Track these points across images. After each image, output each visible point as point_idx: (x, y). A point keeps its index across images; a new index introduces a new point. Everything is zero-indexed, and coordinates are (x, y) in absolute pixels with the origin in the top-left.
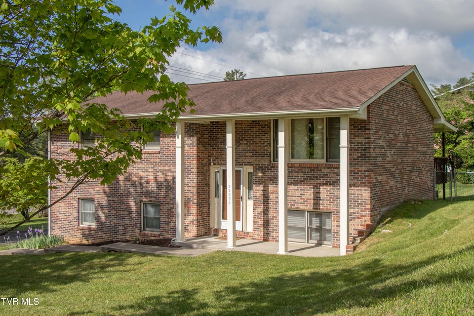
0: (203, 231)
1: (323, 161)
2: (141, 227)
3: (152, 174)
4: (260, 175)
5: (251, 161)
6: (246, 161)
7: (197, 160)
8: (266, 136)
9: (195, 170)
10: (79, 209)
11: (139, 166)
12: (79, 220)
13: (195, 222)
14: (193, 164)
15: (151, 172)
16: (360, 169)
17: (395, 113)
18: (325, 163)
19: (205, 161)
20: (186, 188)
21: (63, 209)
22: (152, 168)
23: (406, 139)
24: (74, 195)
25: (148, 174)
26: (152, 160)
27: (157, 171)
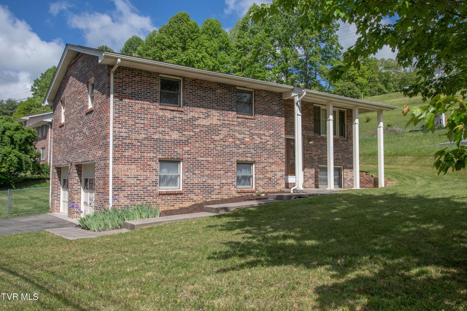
1: (337, 137)
2: (237, 185)
9: (283, 136)
12: (158, 184)
13: (284, 177)
14: (282, 131)
15: (248, 135)
21: (134, 173)
22: (248, 131)
24: (152, 155)
25: (244, 136)
26: (248, 124)
27: (251, 135)
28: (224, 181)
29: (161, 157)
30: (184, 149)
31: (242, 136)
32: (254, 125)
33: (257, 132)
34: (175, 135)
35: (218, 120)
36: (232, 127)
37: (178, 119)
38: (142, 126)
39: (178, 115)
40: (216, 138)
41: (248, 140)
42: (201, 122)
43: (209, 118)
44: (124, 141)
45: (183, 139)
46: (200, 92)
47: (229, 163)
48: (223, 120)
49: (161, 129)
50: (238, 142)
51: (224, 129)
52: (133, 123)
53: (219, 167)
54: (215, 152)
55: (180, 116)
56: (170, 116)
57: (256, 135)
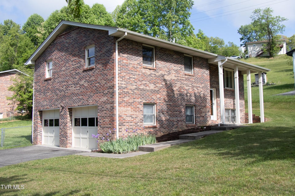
10: (143, 112)
12: (143, 121)
14: (208, 84)
15: (191, 87)
21: (130, 113)
22: (191, 84)
24: (140, 100)
25: (189, 88)
26: (191, 80)
27: (193, 87)
28: (179, 119)
29: (145, 102)
30: (157, 96)
31: (188, 87)
32: (194, 80)
33: (196, 85)
34: (152, 87)
35: (175, 76)
36: (182, 82)
37: (153, 75)
38: (134, 79)
39: (153, 73)
41: (191, 90)
42: (166, 77)
43: (170, 75)
44: (124, 90)
45: (157, 89)
46: (165, 57)
47: (181, 106)
48: (177, 76)
49: (144, 82)
50: (186, 92)
51: (178, 83)
52: (129, 78)
53: (176, 109)
54: (174, 98)
55: (154, 73)
56: (149, 73)
57: (195, 87)
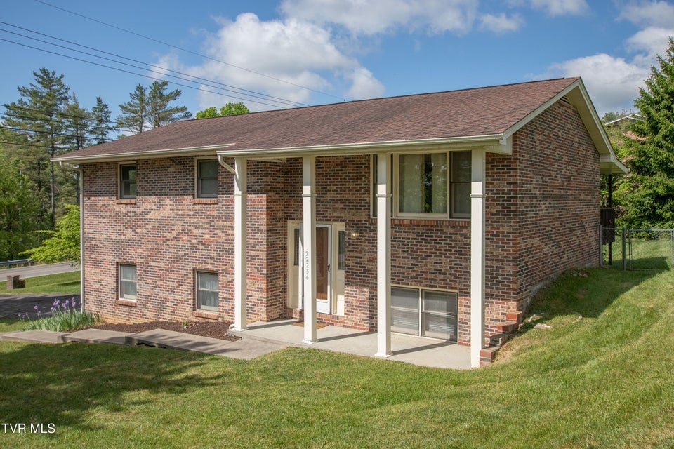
0: (276, 312)
1: (446, 217)
2: (194, 305)
3: (208, 231)
4: (354, 235)
5: (342, 214)
6: (335, 214)
7: (267, 214)
8: (363, 180)
9: (264, 228)
10: (117, 277)
11: (192, 220)
12: (117, 291)
13: (264, 301)
14: (261, 219)
15: (208, 229)
16: (501, 230)
17: (552, 146)
18: (448, 219)
19: (280, 214)
20: (252, 253)
21: (98, 277)
22: (208, 223)
23: (566, 184)
24: (111, 258)
27: (213, 229)
28: (177, 297)
29: (118, 260)
30: (137, 251)
31: (201, 231)
32: (216, 213)
33: (221, 224)
34: (129, 234)
35: (171, 210)
36: (187, 219)
37: (131, 214)
39: (132, 209)
40: (169, 236)
41: (208, 236)
42: (153, 215)
43: (162, 209)
45: (136, 238)
46: (152, 176)
47: (183, 272)
48: (177, 210)
49: (117, 228)
50: (194, 241)
51: (178, 222)
53: (173, 276)
54: (169, 255)
56: (125, 211)
57: (220, 229)
